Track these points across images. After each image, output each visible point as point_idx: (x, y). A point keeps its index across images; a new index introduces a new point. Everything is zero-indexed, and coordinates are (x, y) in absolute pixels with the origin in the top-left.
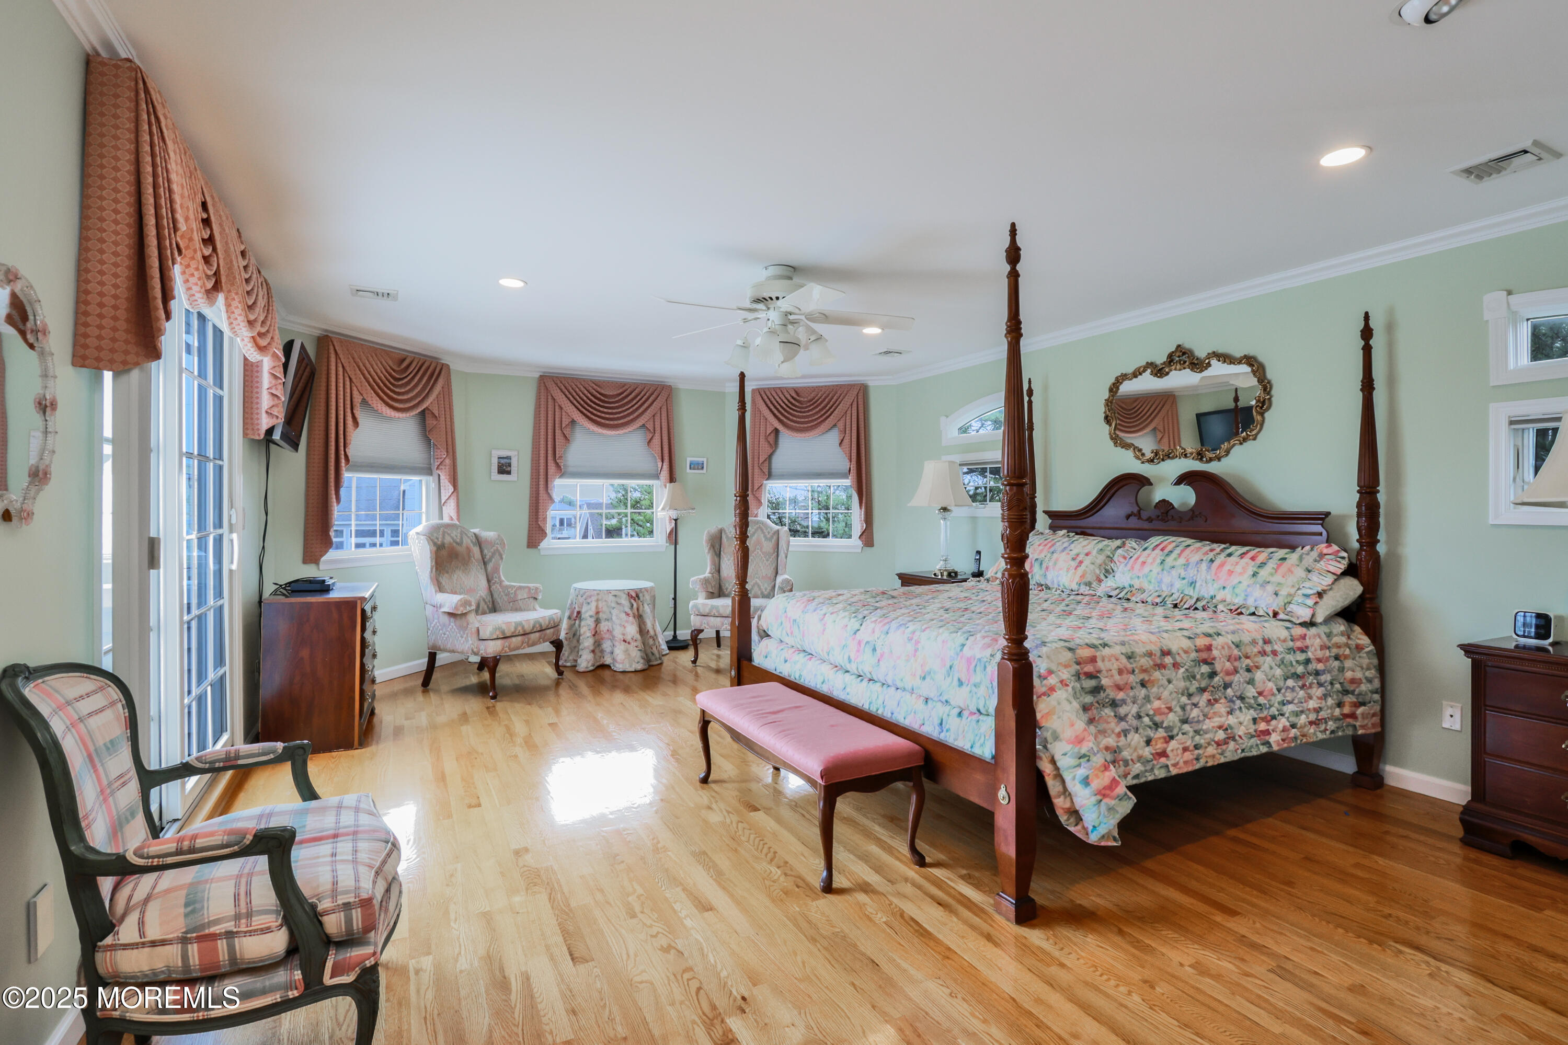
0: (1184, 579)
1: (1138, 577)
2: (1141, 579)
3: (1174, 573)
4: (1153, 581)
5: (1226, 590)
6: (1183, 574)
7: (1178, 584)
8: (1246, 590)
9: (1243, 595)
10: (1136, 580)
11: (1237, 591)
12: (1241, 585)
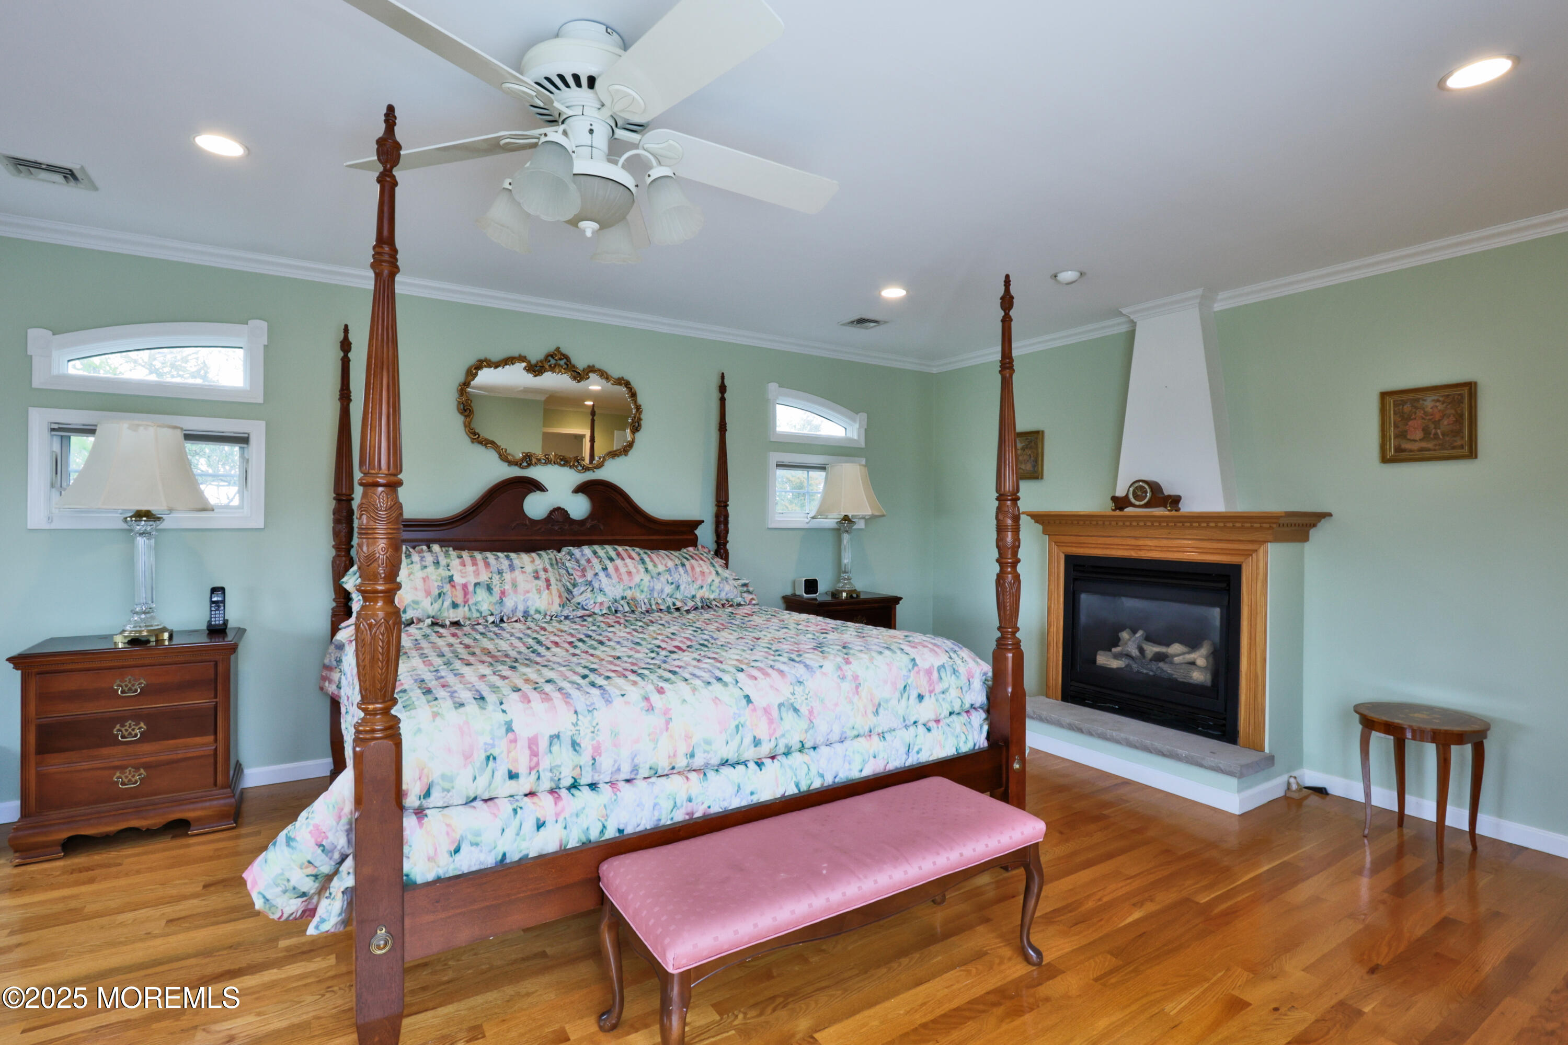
0: (672, 583)
1: (630, 588)
2: (633, 590)
3: (663, 579)
4: (645, 589)
5: (704, 589)
6: (670, 580)
7: (668, 589)
8: (719, 587)
9: (718, 591)
10: (629, 591)
11: (713, 588)
12: (714, 583)
